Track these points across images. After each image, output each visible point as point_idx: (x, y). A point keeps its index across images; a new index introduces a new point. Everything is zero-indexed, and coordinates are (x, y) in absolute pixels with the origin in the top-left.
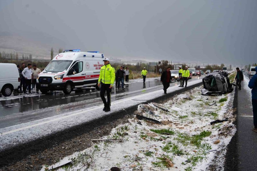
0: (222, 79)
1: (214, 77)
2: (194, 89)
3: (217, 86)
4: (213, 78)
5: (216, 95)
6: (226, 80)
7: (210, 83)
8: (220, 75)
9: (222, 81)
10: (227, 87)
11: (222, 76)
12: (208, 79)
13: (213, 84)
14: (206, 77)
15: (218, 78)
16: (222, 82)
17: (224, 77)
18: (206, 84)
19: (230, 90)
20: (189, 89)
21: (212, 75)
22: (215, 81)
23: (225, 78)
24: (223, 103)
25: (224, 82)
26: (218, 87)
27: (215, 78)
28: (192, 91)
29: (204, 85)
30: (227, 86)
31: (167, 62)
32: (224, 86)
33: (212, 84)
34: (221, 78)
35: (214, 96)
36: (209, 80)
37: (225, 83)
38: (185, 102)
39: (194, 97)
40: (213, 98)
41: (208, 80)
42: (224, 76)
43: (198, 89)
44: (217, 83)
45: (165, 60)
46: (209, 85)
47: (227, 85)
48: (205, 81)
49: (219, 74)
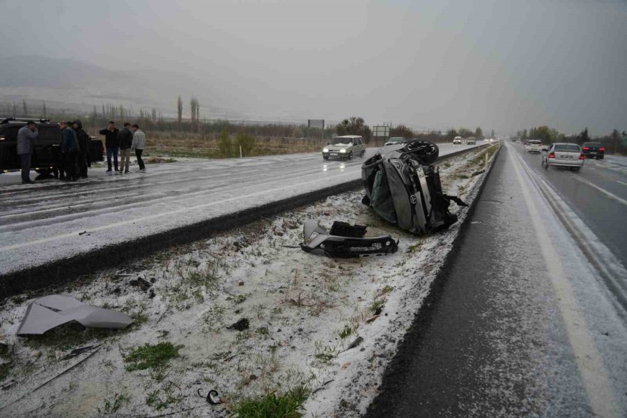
1: (383, 163)
4: (379, 169)
6: (423, 181)
8: (401, 158)
9: (407, 182)
10: (425, 211)
11: (407, 162)
15: (394, 170)
16: (405, 185)
17: (415, 168)
23: (420, 172)
25: (413, 186)
27: (386, 167)
30: (429, 207)
31: (361, 121)
32: (413, 206)
33: (375, 190)
34: (402, 167)
37: (418, 195)
42: (417, 164)
45: (357, 116)
47: (428, 200)
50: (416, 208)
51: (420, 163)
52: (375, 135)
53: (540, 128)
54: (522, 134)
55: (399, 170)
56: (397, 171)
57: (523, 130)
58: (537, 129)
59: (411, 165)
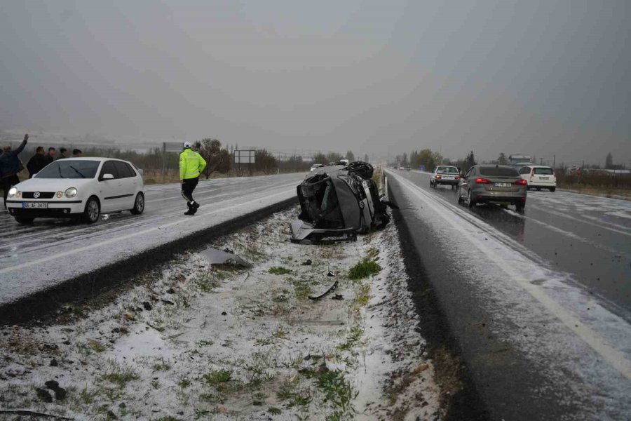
0: (355, 186)
1: (330, 180)
2: (270, 221)
3: (340, 210)
4: (327, 185)
5: (339, 241)
6: (367, 191)
7: (318, 198)
8: (349, 174)
9: (355, 192)
10: (371, 213)
11: (354, 177)
12: (313, 186)
13: (327, 202)
14: (307, 181)
15: (343, 184)
16: (355, 195)
17: (360, 182)
18: (307, 201)
19: (381, 222)
20: (251, 223)
21: (325, 175)
22: (333, 193)
23: (365, 184)
24: (365, 281)
25: (360, 194)
26: (343, 211)
27: (334, 182)
28: (260, 227)
29: (303, 207)
30: (373, 210)
31: (217, 143)
32: (361, 210)
33: (324, 202)
34: (351, 182)
35: (331, 243)
36: (317, 189)
37: (365, 201)
38: (214, 285)
39: (262, 255)
40: (329, 256)
41: (311, 188)
42: (361, 179)
43: (283, 218)
44: (340, 198)
45: (212, 138)
46: (315, 205)
47: (372, 205)
48: (304, 192)
49: (346, 169)
50: (364, 210)
51: (363, 178)
52: (237, 160)
53: (422, 152)
54: (402, 159)
55: (349, 184)
56: (347, 185)
57: (402, 154)
58: (418, 152)
59: (356, 180)
